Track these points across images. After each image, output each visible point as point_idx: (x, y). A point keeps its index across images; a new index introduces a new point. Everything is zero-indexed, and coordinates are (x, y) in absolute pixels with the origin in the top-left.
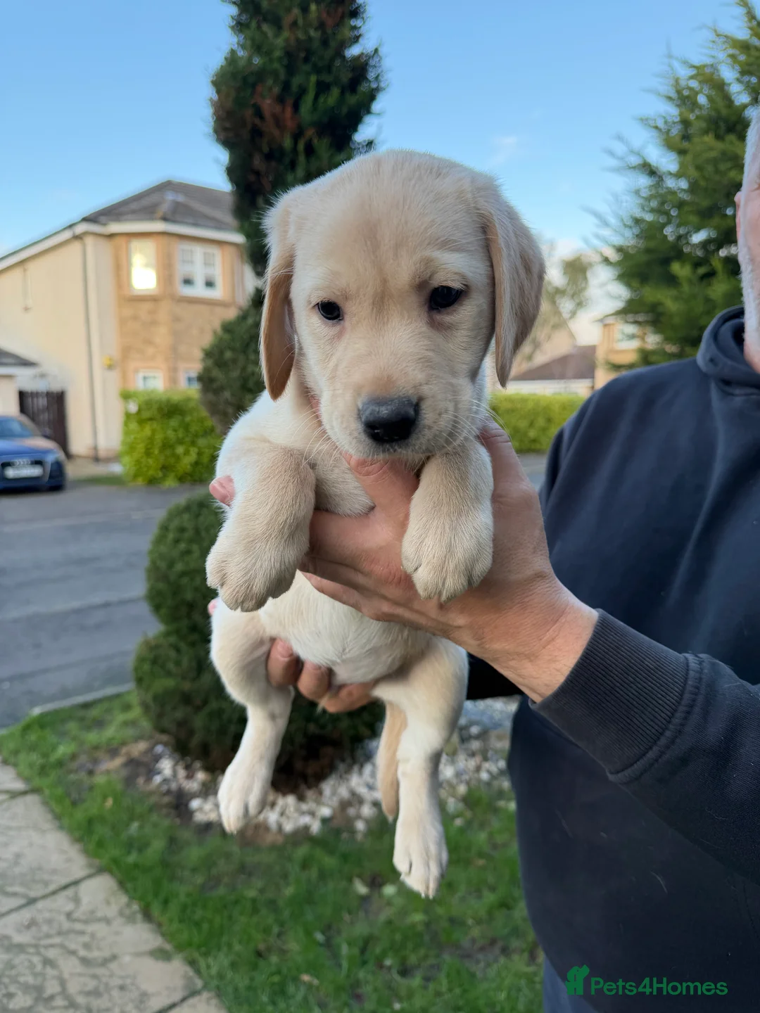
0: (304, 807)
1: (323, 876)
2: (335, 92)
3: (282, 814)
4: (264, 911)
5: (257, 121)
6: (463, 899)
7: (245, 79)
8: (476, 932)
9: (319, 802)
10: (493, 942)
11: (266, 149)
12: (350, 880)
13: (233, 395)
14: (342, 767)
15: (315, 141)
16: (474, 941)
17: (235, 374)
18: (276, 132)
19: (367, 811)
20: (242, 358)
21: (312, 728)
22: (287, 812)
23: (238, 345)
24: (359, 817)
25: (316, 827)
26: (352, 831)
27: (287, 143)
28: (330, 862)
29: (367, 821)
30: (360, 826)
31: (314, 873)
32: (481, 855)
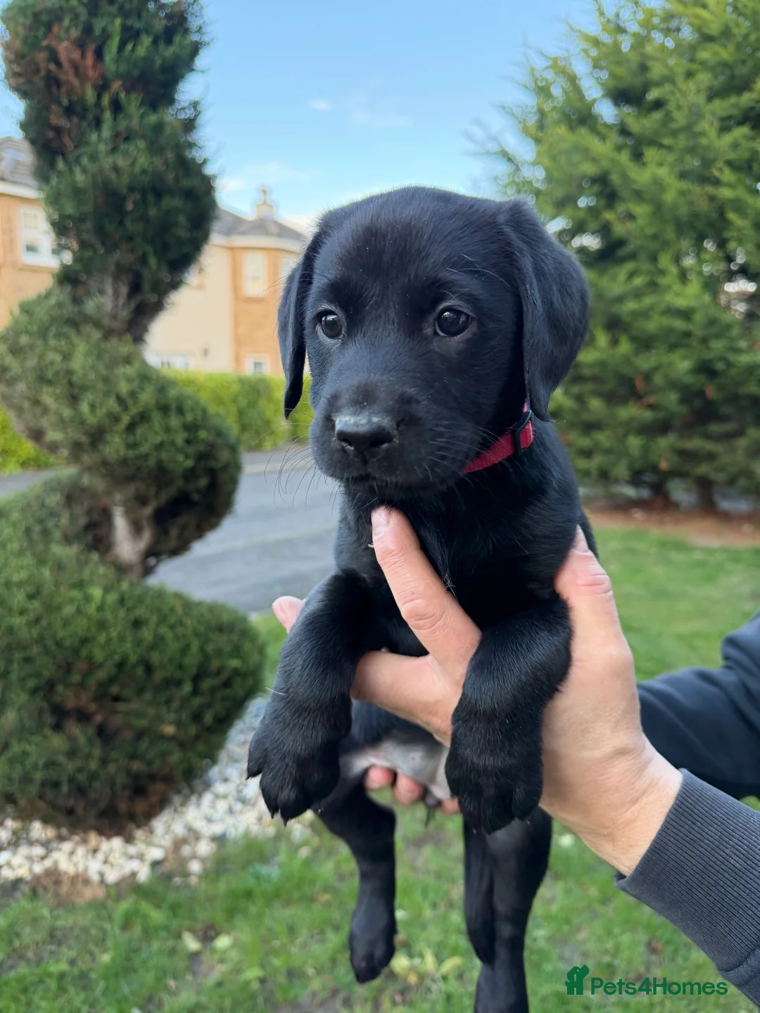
0: (132, 850)
1: (148, 933)
2: (146, 41)
3: (105, 862)
4: (72, 990)
5: (52, 67)
6: (304, 946)
7: (36, 16)
8: (316, 985)
9: (149, 844)
10: (335, 993)
11: (65, 102)
12: (179, 936)
13: (29, 388)
14: (177, 799)
15: (123, 95)
16: (314, 994)
17: (32, 362)
18: (76, 82)
19: (204, 848)
20: (39, 343)
21: (136, 766)
22: (111, 859)
23: (35, 328)
24: (194, 856)
25: (144, 874)
26: (186, 874)
27: (90, 95)
28: (156, 916)
29: (203, 860)
30: (195, 867)
31: (137, 930)
32: (326, 889)
